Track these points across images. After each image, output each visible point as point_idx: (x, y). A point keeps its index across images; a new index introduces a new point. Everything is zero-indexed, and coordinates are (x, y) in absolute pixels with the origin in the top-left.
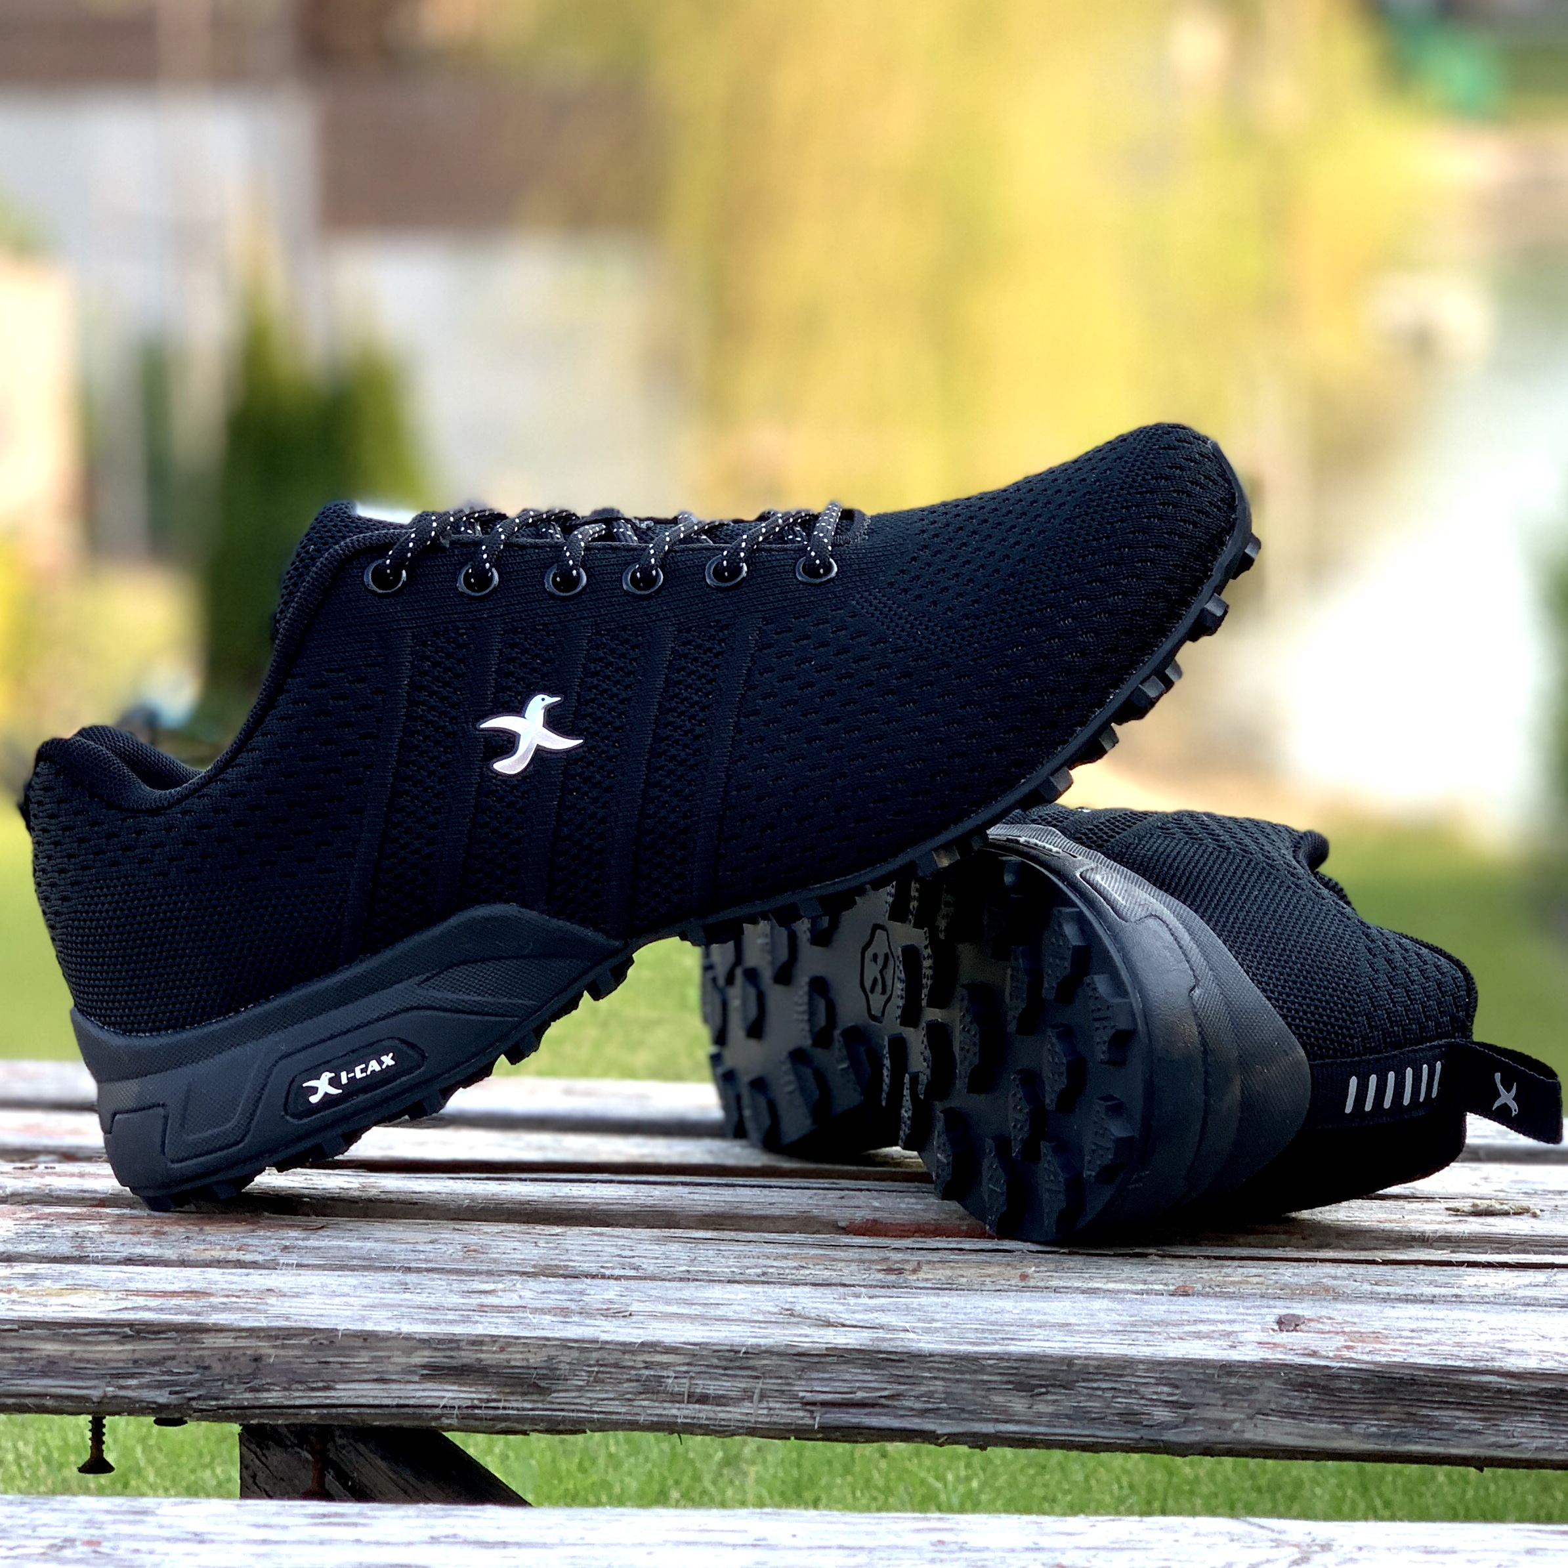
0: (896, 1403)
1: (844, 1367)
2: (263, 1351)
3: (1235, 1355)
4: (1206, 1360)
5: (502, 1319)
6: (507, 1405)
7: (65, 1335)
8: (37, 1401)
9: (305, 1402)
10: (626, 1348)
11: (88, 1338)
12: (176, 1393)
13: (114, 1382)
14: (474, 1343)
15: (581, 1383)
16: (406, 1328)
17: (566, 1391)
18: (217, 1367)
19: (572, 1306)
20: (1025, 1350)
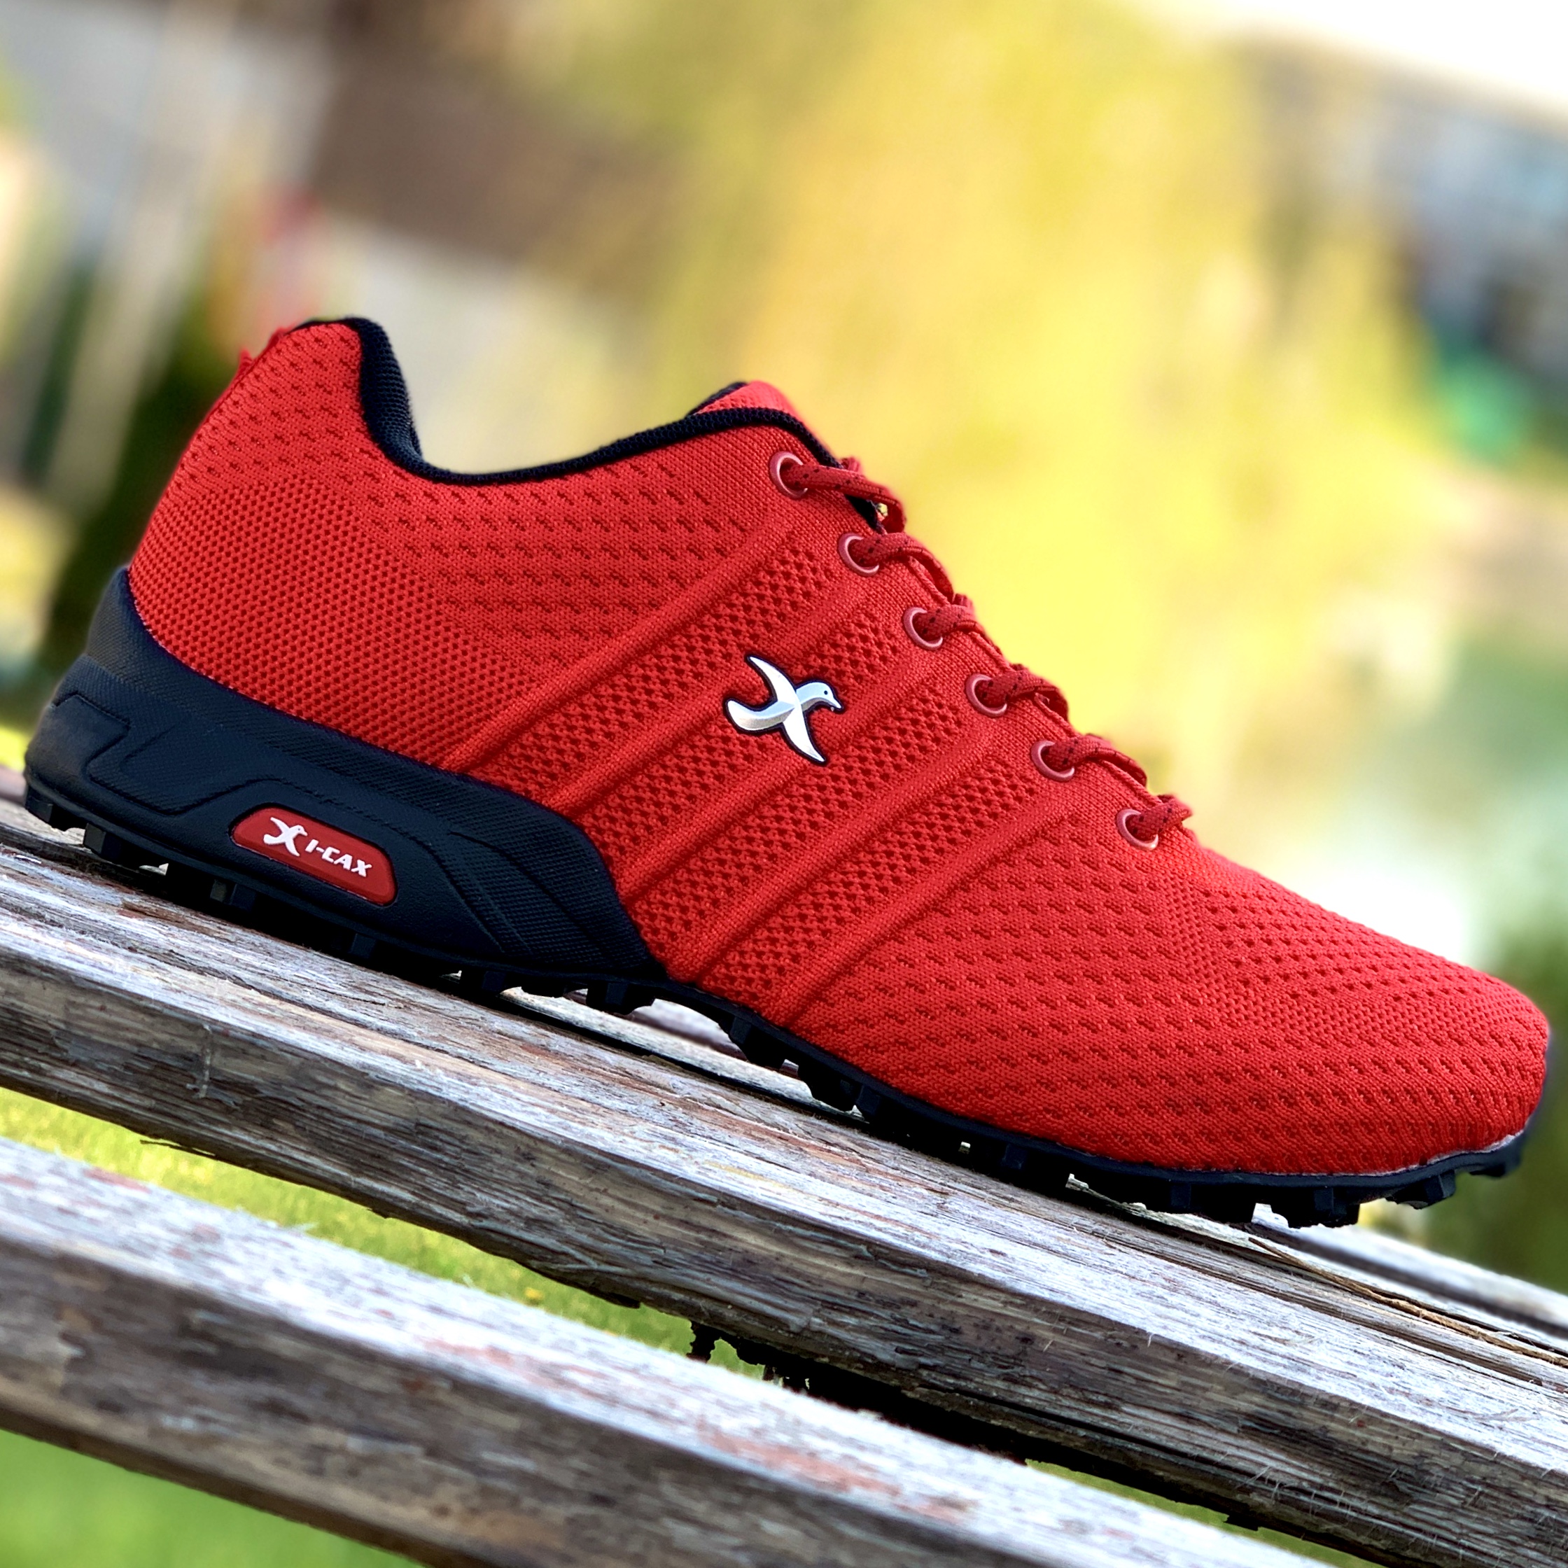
2: (1039, 1332)
5: (1345, 1382)
6: (1346, 1500)
7: (779, 1231)
8: (713, 1306)
9: (1075, 1416)
10: (1528, 1472)
11: (807, 1244)
12: (903, 1352)
13: (826, 1313)
14: (1325, 1404)
15: (1455, 1502)
16: (1235, 1357)
17: (1433, 1506)
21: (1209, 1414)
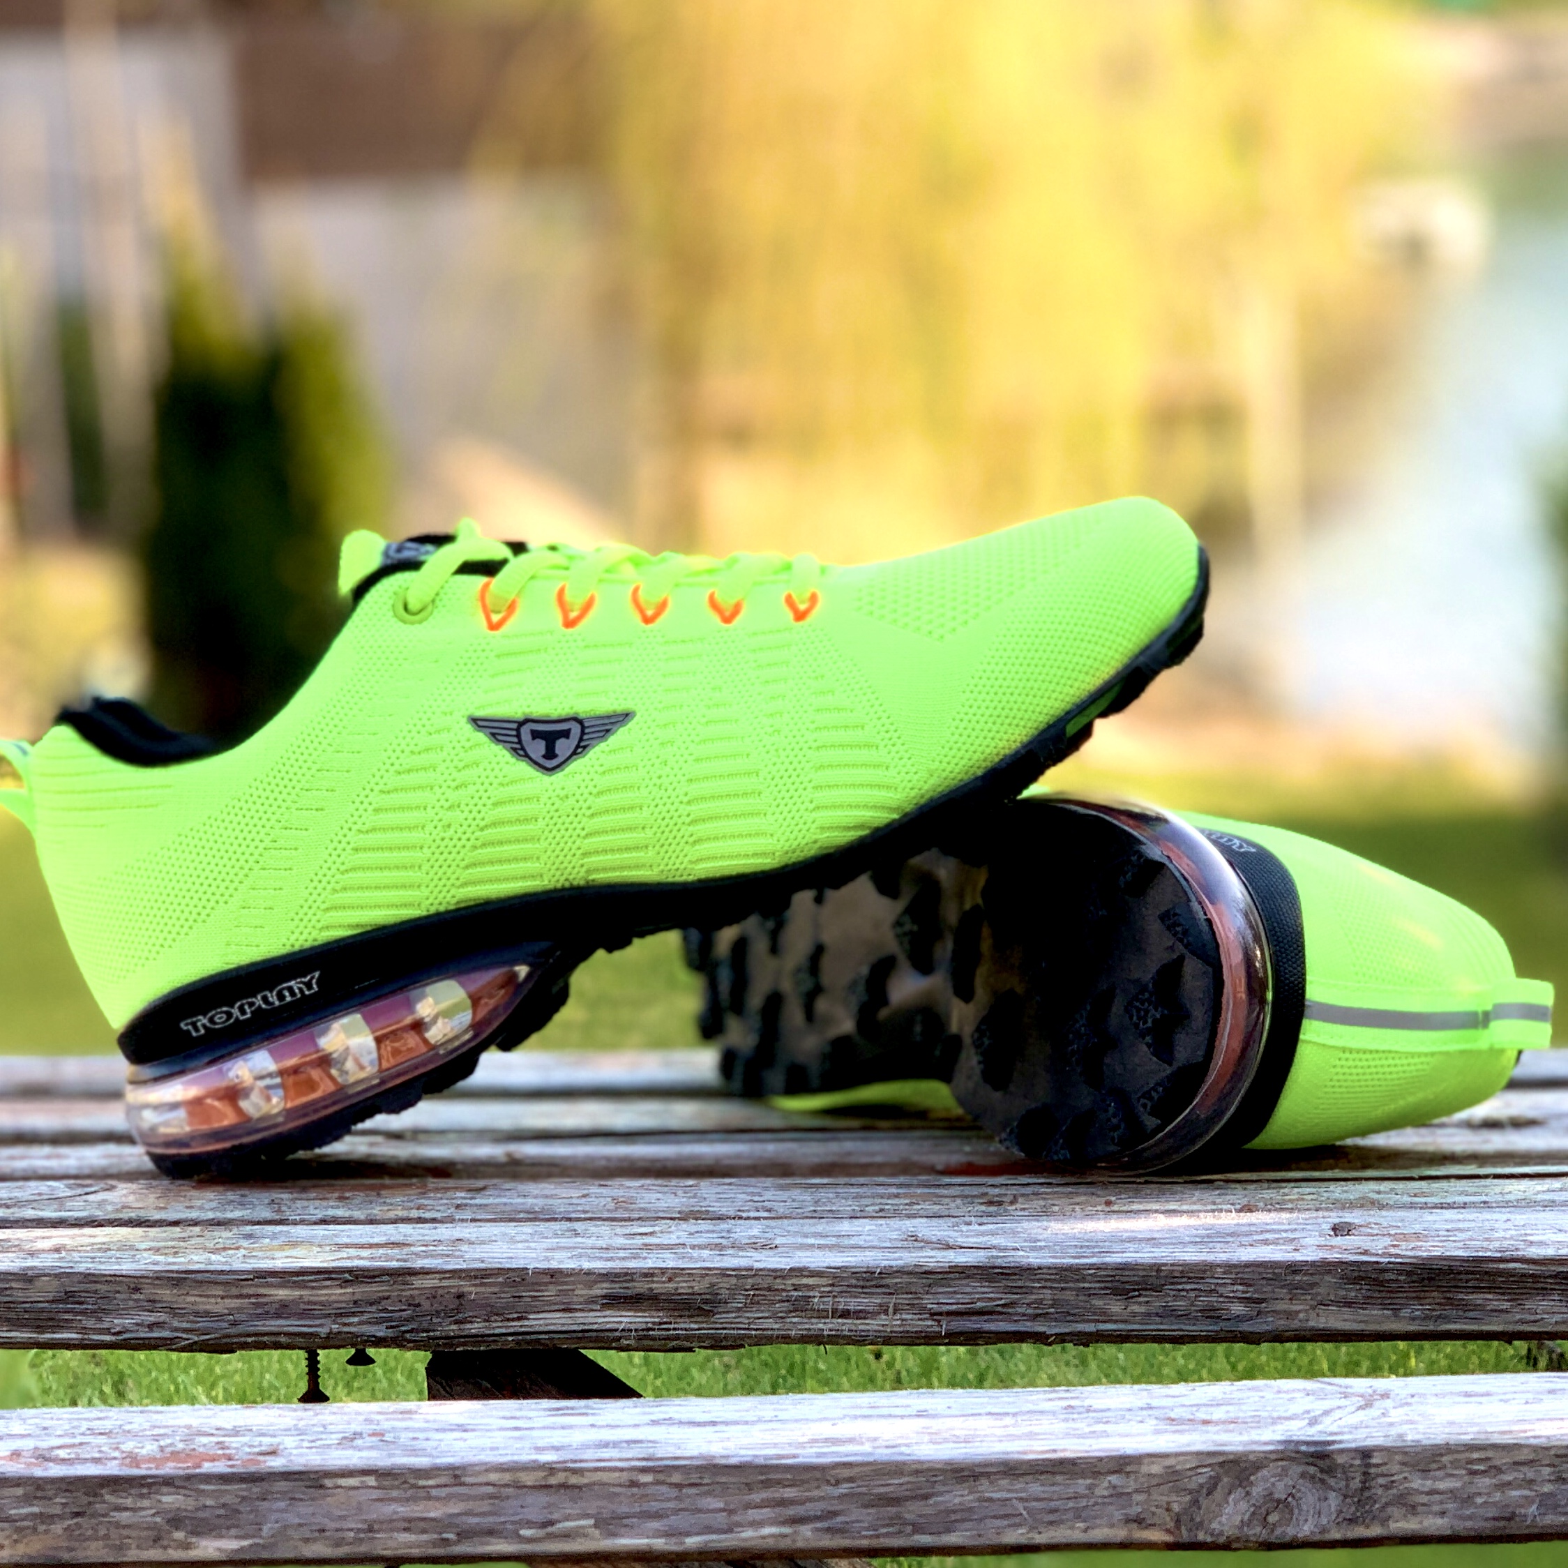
0: (1010, 1310)
1: (964, 1282)
2: (466, 1289)
3: (1298, 1257)
4: (1275, 1262)
5: (667, 1255)
6: (677, 1326)
7: (295, 1282)
8: (273, 1339)
9: (503, 1331)
10: (777, 1274)
11: (316, 1284)
12: (392, 1327)
13: (339, 1320)
14: (646, 1275)
15: (740, 1305)
16: (587, 1265)
17: (727, 1312)
18: (426, 1305)
19: (724, 1242)
20: (1119, 1260)
21: (580, 1303)
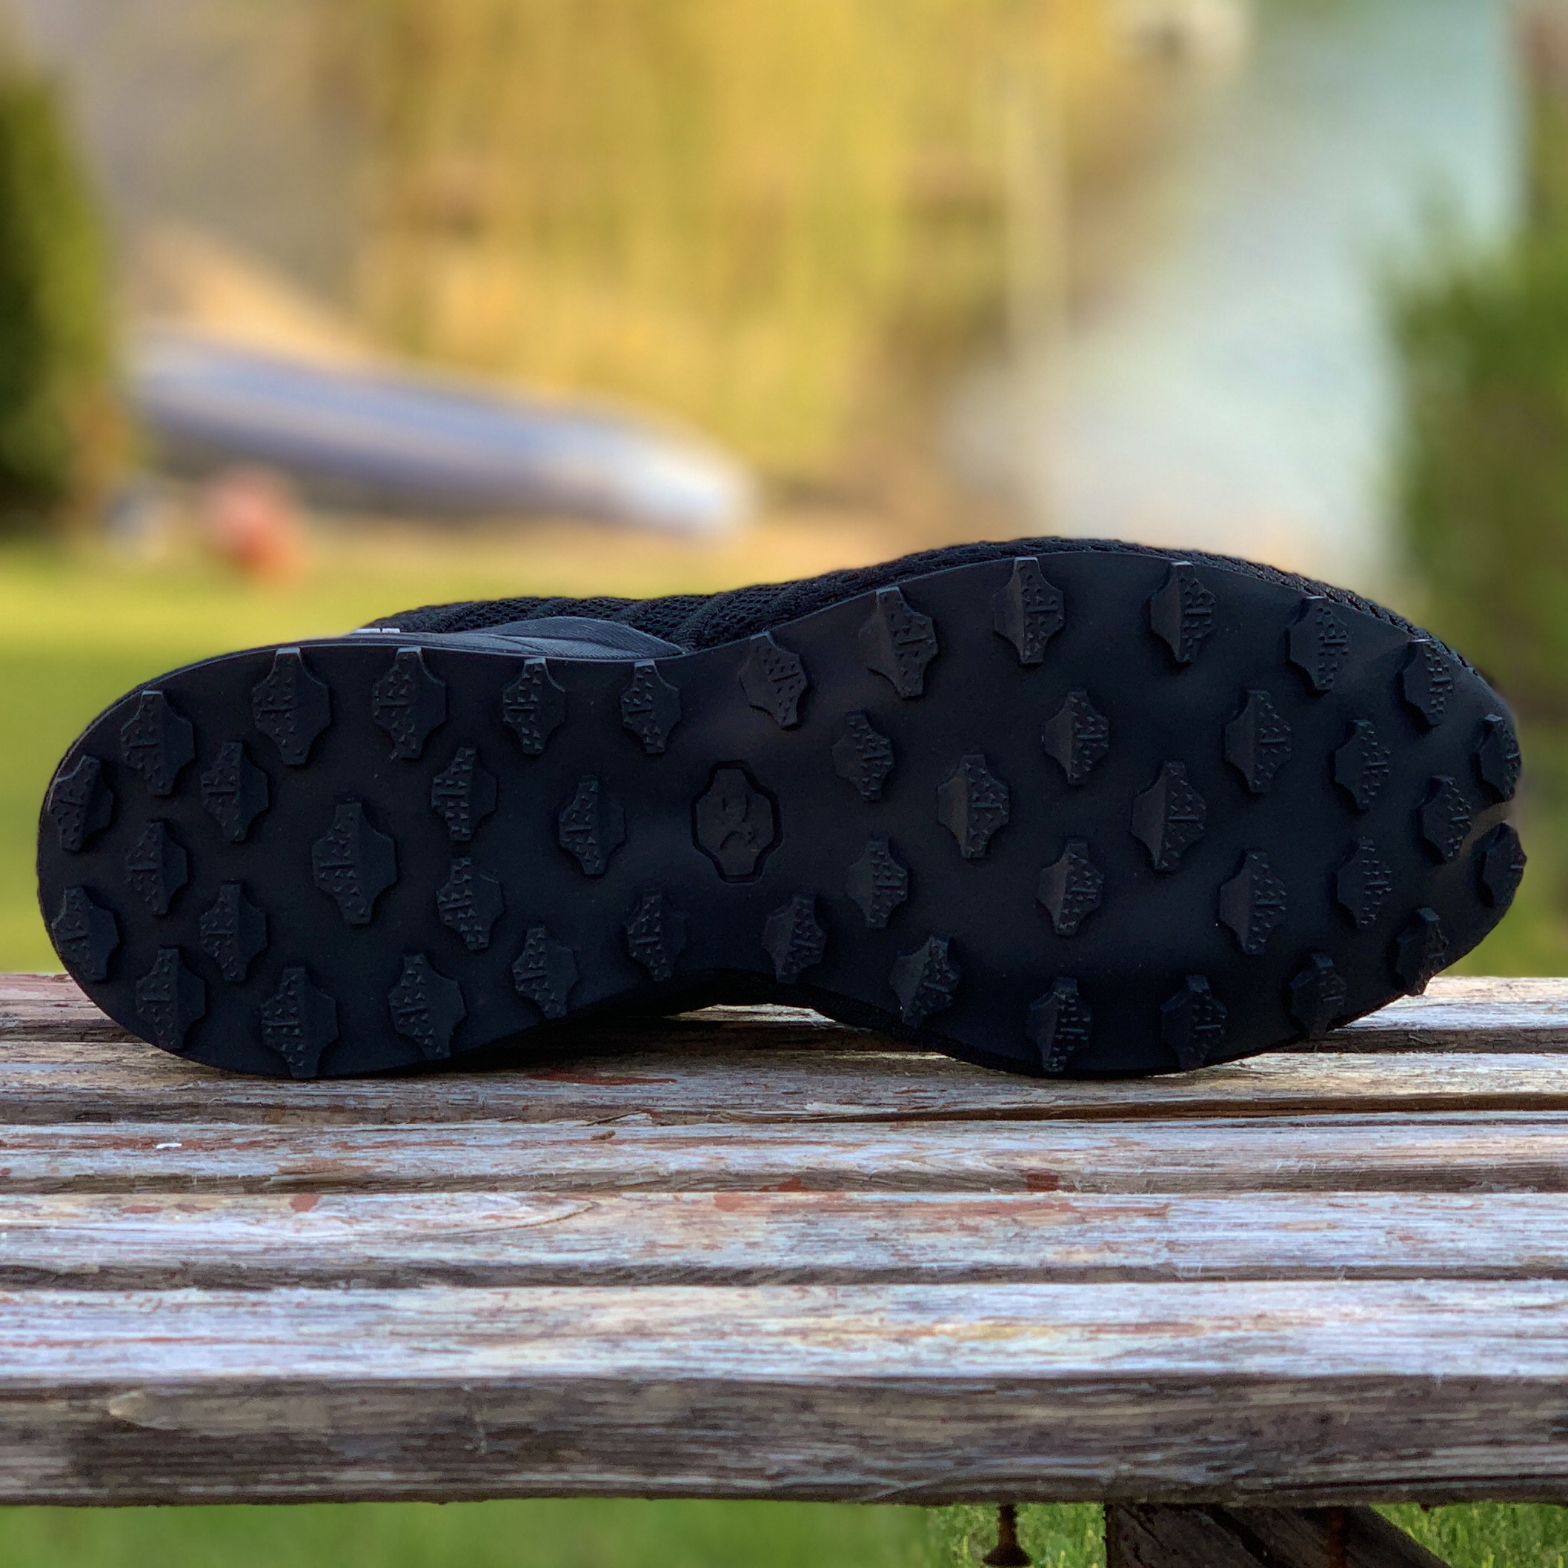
13: (1130, 1456)
18: (1270, 1433)
21: (1518, 1432)
